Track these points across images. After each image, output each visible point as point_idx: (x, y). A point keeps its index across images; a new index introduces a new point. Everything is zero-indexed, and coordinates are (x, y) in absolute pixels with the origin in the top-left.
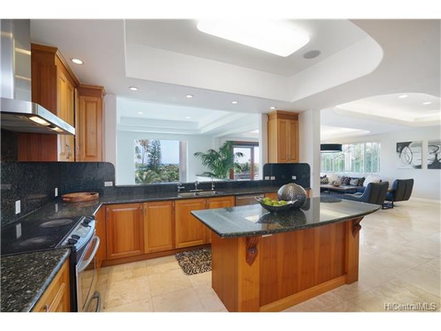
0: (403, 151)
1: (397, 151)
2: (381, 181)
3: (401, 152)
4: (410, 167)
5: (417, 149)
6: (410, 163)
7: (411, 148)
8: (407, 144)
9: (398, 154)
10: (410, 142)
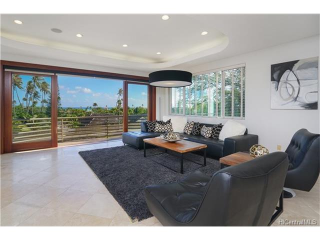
0: (282, 79)
1: (273, 79)
2: (246, 133)
3: (279, 81)
4: (296, 105)
5: (309, 72)
6: (295, 99)
7: (298, 72)
8: (288, 66)
9: (274, 84)
10: (296, 62)
